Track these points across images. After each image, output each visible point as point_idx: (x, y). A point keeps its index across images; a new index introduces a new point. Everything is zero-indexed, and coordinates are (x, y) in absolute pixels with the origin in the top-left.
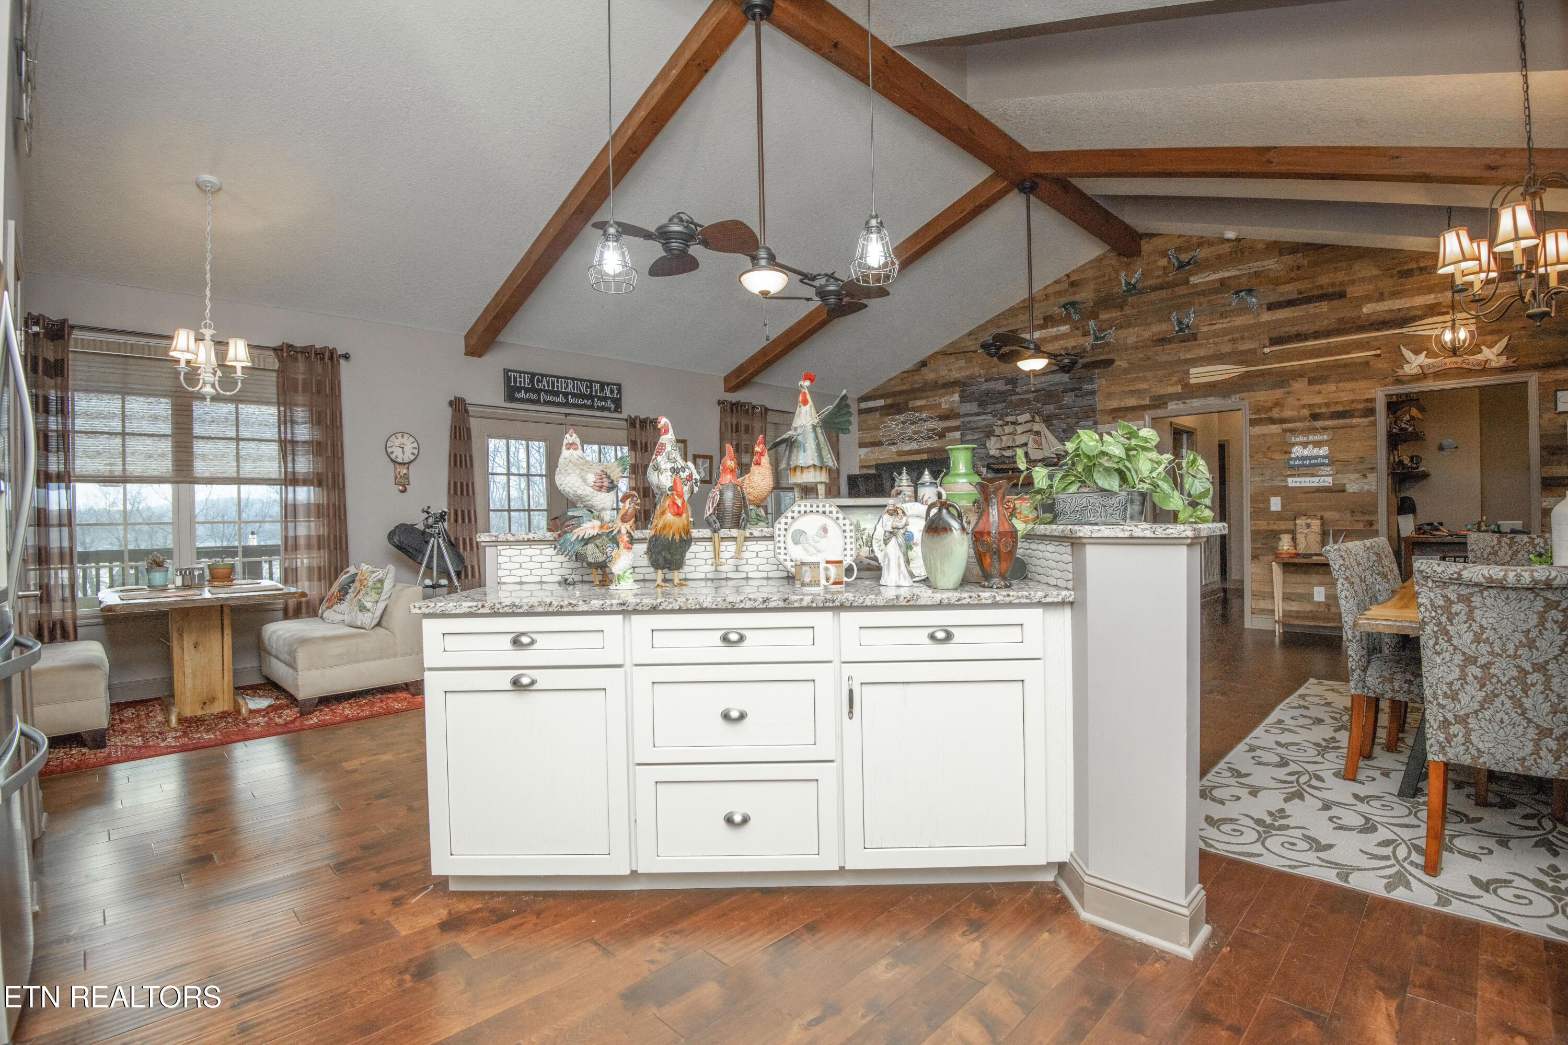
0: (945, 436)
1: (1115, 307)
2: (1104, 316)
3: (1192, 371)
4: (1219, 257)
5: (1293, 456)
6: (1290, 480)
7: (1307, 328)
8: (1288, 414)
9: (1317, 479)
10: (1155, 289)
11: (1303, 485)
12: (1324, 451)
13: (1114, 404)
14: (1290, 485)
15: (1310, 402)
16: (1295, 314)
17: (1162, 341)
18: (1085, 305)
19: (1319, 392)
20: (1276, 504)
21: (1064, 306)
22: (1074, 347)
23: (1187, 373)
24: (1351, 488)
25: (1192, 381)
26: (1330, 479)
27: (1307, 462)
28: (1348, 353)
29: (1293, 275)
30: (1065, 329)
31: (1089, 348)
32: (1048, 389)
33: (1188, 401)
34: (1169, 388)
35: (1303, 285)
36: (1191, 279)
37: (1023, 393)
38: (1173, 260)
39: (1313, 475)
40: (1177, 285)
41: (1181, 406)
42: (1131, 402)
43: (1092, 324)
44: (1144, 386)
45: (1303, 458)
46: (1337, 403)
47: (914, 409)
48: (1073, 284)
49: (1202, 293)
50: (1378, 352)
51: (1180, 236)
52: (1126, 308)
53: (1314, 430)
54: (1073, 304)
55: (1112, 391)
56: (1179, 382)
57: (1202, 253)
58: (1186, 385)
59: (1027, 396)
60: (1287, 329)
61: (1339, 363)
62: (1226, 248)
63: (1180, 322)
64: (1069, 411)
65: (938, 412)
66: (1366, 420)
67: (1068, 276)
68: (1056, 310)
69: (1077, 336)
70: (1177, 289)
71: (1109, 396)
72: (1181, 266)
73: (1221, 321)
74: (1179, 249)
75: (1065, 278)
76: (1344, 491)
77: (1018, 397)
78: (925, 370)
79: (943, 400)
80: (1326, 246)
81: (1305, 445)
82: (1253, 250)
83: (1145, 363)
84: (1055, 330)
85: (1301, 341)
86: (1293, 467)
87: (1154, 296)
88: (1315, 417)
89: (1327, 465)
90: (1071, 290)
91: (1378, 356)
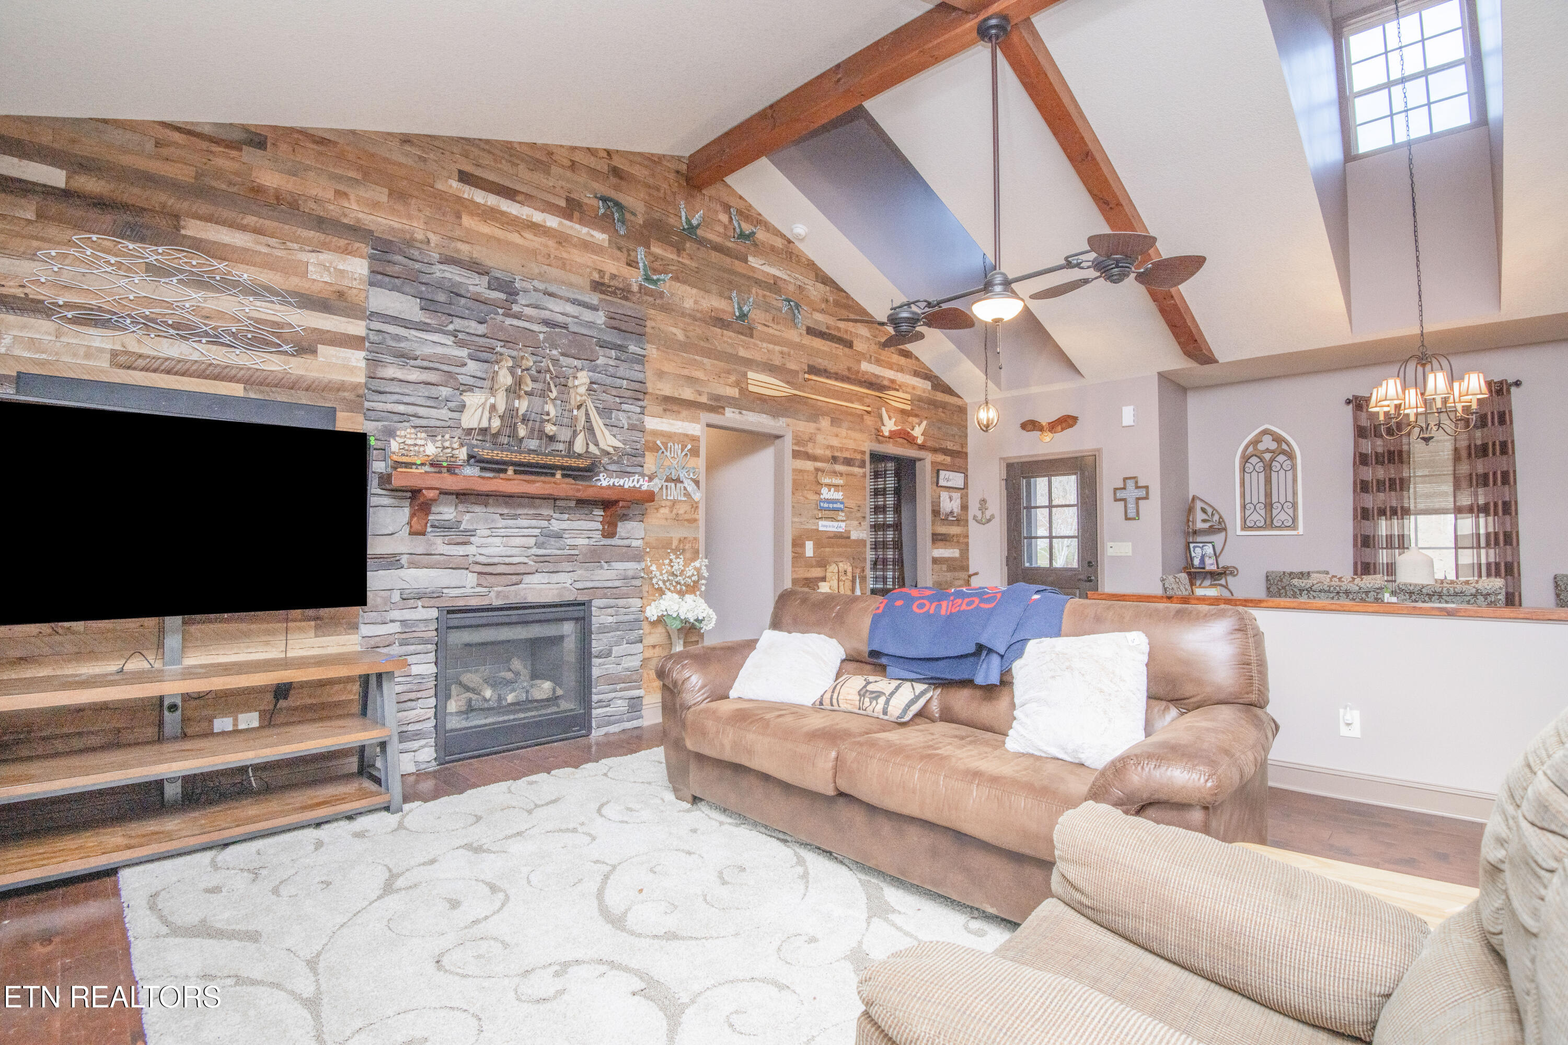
0: (314, 352)
1: (671, 244)
2: (656, 249)
3: (751, 375)
4: (773, 249)
5: (822, 497)
6: (821, 523)
7: (832, 367)
8: (819, 452)
9: (835, 524)
10: (718, 248)
11: (828, 529)
12: (839, 496)
13: (667, 389)
14: (821, 529)
15: (831, 444)
16: (824, 348)
17: (720, 322)
18: (632, 218)
19: (837, 436)
20: (809, 549)
21: (604, 199)
22: (613, 277)
23: (745, 375)
24: (854, 535)
25: (751, 388)
26: (843, 524)
27: (831, 506)
28: (853, 403)
29: (823, 306)
30: (600, 237)
31: (635, 288)
32: (573, 328)
33: (744, 412)
34: (728, 387)
35: (831, 321)
36: (750, 258)
37: (529, 319)
38: (736, 224)
39: (833, 519)
40: (737, 258)
41: (738, 416)
42: (687, 394)
43: (641, 253)
44: (700, 374)
45: (828, 501)
46: (847, 449)
47: (198, 245)
48: (616, 172)
49: (758, 282)
50: (869, 409)
51: (741, 197)
52: (684, 254)
53: (835, 473)
54: (617, 204)
55: (666, 369)
56: (737, 384)
57: (761, 235)
58: (744, 391)
59: (536, 327)
60: (820, 360)
61: (850, 410)
62: (779, 243)
63: (740, 308)
64: (609, 380)
65: (294, 283)
66: (861, 471)
67: (609, 153)
68: (588, 199)
69: (618, 260)
70: (737, 262)
71: (661, 374)
72: (742, 236)
73: (775, 326)
74: (740, 212)
75: (605, 155)
76: (849, 538)
77: (515, 322)
78: (249, 155)
79: (312, 258)
80: (842, 290)
81: (829, 486)
82: (798, 262)
83: (702, 343)
84: (585, 230)
85: (827, 377)
86: (822, 509)
87: (715, 256)
88: (835, 459)
89: (842, 511)
90: (613, 180)
91: (868, 412)
